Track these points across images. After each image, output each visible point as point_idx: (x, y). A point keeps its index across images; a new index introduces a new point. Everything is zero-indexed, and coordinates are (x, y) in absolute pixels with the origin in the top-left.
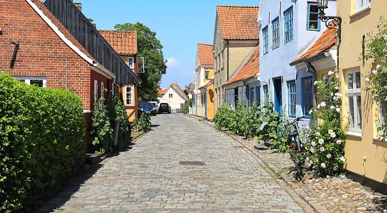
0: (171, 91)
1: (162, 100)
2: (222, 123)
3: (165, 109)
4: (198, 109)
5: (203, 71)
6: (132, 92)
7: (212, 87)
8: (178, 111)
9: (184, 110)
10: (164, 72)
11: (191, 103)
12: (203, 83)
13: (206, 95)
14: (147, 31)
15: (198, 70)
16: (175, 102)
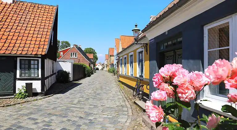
0: (99, 65)
1: (97, 67)
2: (109, 71)
3: (97, 69)
4: (105, 69)
5: (106, 60)
6: (93, 65)
7: (108, 64)
8: (101, 70)
9: (102, 69)
10: (97, 60)
11: (104, 68)
12: (106, 63)
13: (107, 66)
14: (93, 50)
15: (105, 60)
16: (100, 67)
